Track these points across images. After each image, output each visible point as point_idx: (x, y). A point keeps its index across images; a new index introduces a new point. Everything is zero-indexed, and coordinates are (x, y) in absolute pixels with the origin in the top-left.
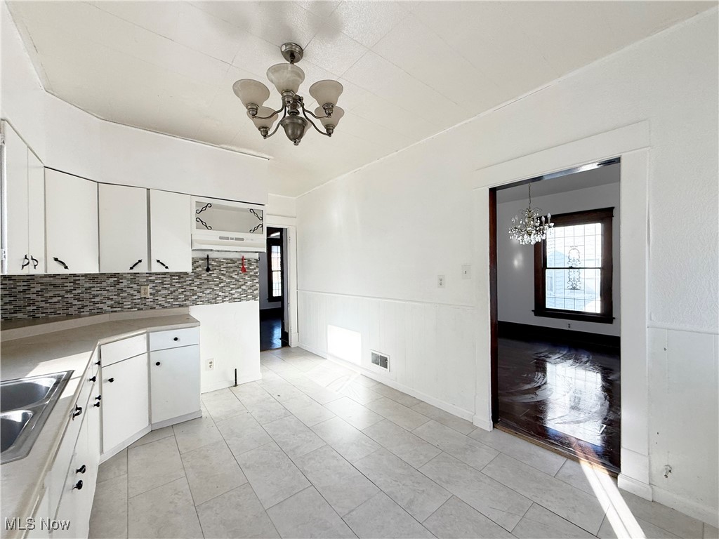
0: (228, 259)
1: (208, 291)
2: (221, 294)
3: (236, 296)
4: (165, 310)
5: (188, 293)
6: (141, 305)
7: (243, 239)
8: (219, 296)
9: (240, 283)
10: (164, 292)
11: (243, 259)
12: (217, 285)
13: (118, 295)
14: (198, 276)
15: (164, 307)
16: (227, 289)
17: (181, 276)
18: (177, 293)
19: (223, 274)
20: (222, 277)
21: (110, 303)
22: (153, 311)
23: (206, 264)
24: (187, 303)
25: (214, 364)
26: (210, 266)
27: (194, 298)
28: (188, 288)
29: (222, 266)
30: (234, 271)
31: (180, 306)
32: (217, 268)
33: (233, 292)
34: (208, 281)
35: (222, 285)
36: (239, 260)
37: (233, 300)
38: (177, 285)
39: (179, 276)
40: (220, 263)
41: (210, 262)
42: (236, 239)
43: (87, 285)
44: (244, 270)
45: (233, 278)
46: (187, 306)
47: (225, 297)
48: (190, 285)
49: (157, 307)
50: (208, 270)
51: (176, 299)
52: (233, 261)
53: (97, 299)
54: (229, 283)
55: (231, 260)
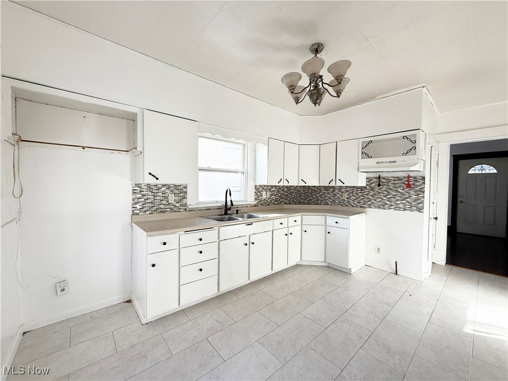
0: (395, 177)
1: (379, 200)
2: (388, 202)
3: (401, 206)
4: (353, 208)
5: (366, 200)
6: (342, 204)
7: (395, 162)
8: (386, 204)
9: (405, 196)
10: (353, 198)
11: (409, 177)
12: (386, 196)
13: (333, 197)
14: (372, 189)
15: (353, 206)
16: (393, 200)
17: (362, 188)
18: (359, 199)
19: (390, 189)
20: (390, 191)
21: (331, 200)
22: (347, 207)
23: (379, 181)
24: (365, 206)
25: (381, 250)
26: (381, 183)
27: (369, 203)
28: (366, 196)
29: (390, 183)
30: (400, 186)
31: (361, 207)
32: (386, 184)
33: (398, 202)
34: (379, 193)
35: (389, 196)
36: (404, 177)
37: (397, 208)
38: (360, 194)
39: (361, 189)
40: (388, 180)
41: (380, 180)
42: (390, 162)
43: (324, 191)
44: (408, 186)
45: (399, 192)
46: (365, 208)
47: (391, 205)
48: (367, 195)
49: (349, 206)
50: (379, 185)
51: (359, 203)
52: (399, 179)
53: (326, 198)
54: (395, 195)
55: (398, 178)
